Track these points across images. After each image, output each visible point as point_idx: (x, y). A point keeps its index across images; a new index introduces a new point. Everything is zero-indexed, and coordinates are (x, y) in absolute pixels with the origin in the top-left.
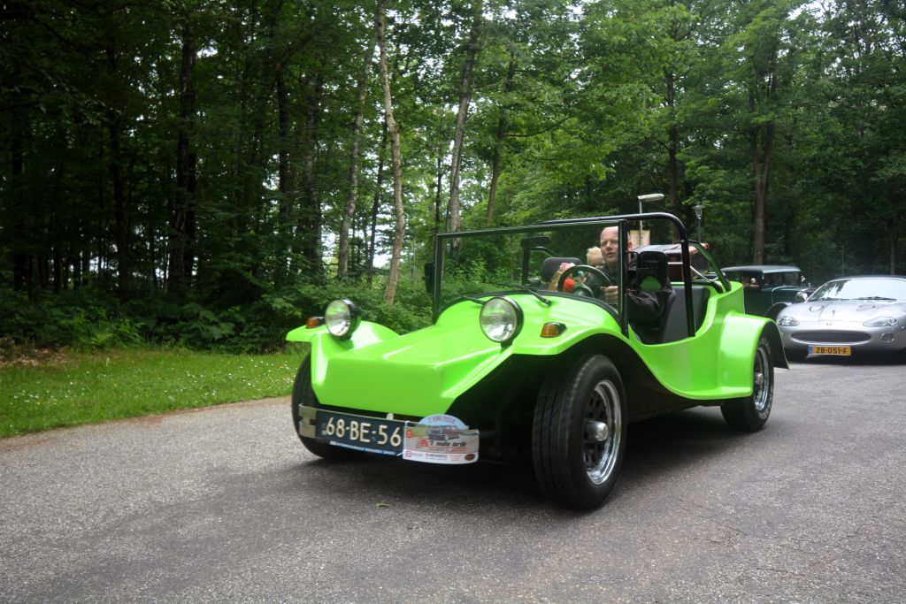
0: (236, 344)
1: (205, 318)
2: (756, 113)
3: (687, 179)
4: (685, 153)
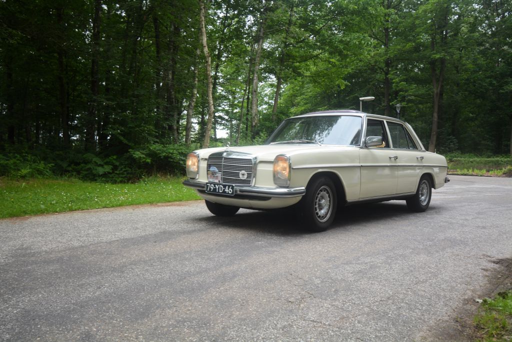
0: (113, 177)
1: (95, 162)
2: (435, 52)
3: (394, 90)
4: (393, 74)
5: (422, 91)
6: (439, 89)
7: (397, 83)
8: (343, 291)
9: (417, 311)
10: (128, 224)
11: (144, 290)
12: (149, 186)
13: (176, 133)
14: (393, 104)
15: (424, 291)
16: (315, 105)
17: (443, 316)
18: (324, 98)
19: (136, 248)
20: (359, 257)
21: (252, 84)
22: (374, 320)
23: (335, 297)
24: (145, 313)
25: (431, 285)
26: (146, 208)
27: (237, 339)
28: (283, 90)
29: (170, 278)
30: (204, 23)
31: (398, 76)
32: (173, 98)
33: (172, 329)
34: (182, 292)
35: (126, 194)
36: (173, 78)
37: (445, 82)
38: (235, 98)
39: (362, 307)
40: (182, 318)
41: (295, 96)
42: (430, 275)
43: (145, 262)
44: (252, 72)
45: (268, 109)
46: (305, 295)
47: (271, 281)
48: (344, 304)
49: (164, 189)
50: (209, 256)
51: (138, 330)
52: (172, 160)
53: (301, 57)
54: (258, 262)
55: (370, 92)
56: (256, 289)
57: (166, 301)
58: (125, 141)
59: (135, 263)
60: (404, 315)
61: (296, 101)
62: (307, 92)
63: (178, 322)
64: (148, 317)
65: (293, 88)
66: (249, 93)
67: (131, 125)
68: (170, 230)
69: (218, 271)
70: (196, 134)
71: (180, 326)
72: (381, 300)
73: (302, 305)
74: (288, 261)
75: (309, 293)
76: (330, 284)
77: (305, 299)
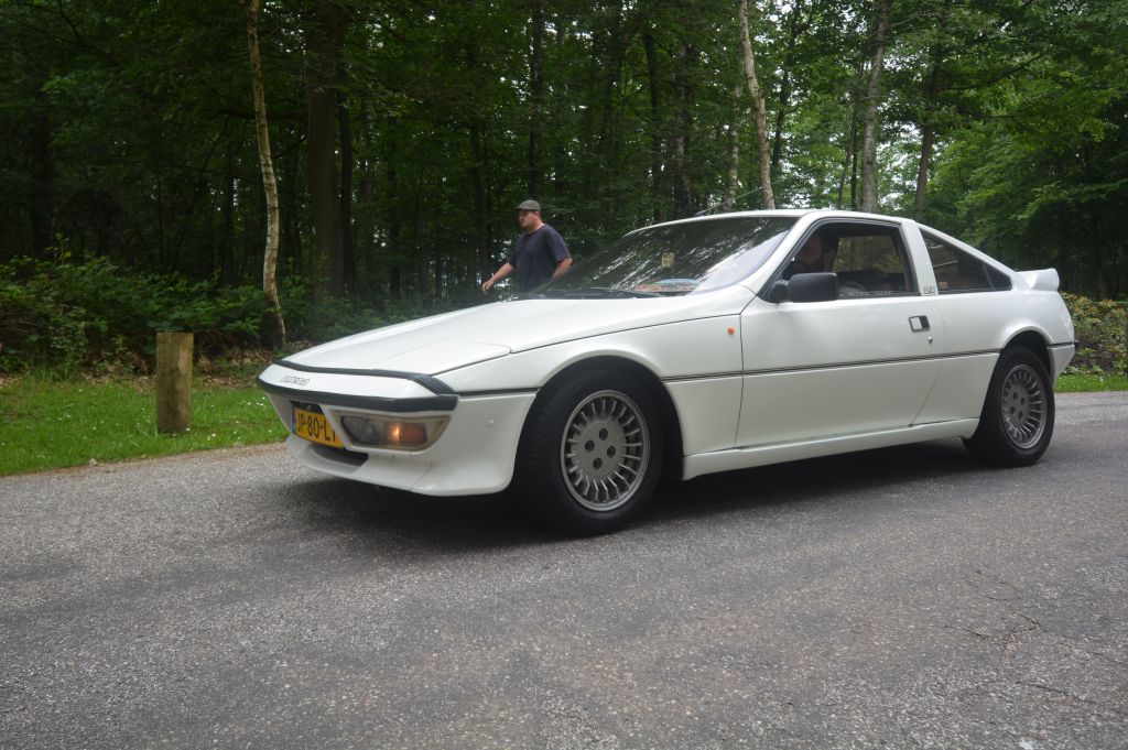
11: (635, 580)
16: (1025, 184)
18: (1046, 163)
21: (862, 148)
23: (1103, 634)
24: (636, 627)
27: (846, 707)
28: (938, 154)
29: (688, 559)
30: (747, 30)
32: (687, 194)
33: (695, 667)
34: (714, 590)
36: (686, 152)
38: (821, 183)
40: (717, 645)
41: (969, 166)
44: (859, 123)
45: (902, 200)
46: (1017, 624)
47: (926, 583)
51: (623, 659)
53: (981, 75)
54: (893, 538)
56: (889, 599)
57: (680, 606)
61: (973, 177)
62: (999, 155)
63: (709, 653)
64: (643, 635)
65: (962, 149)
66: (854, 169)
69: (796, 552)
71: (712, 661)
73: (1011, 647)
74: (968, 540)
75: (1028, 619)
76: (1088, 603)
77: (1018, 633)
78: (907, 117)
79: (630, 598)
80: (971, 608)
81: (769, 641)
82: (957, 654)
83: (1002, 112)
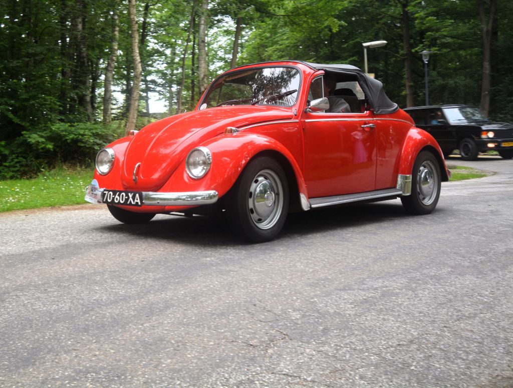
3: (417, 29)
4: (414, 6)
5: (463, 28)
6: (490, 25)
7: (422, 19)
8: (336, 329)
9: (459, 361)
10: (16, 235)
11: (31, 327)
12: (51, 183)
13: (89, 107)
14: (416, 52)
15: (472, 331)
17: (503, 370)
18: (308, 46)
19: (24, 267)
20: (364, 279)
22: (386, 374)
23: (323, 339)
24: (29, 359)
25: (482, 322)
26: (44, 213)
29: (70, 309)
31: (423, 8)
32: (84, 58)
33: (69, 383)
34: (86, 330)
35: (16, 194)
37: (500, 14)
38: (174, 54)
39: (367, 354)
40: (85, 367)
41: (263, 46)
42: (481, 307)
43: (37, 287)
45: (224, 68)
46: (275, 336)
47: (222, 314)
48: (337, 350)
49: (72, 185)
50: (131, 278)
51: (18, 383)
52: (82, 145)
54: (205, 287)
55: (380, 35)
56: (199, 326)
57: (62, 342)
58: (16, 120)
59: (21, 288)
60: (437, 368)
61: (266, 54)
62: (282, 40)
63: (78, 372)
64: (34, 364)
65: (260, 35)
66: (194, 45)
67: (24, 97)
68: (76, 242)
69: (143, 300)
70: (118, 108)
71: (81, 378)
72: (399, 345)
73: (270, 351)
74: (251, 285)
75: (281, 332)
76: (316, 320)
77: (275, 342)
78: (225, 12)
79: (27, 339)
80: (249, 328)
81: (120, 361)
82: (238, 358)
83: (282, 12)
